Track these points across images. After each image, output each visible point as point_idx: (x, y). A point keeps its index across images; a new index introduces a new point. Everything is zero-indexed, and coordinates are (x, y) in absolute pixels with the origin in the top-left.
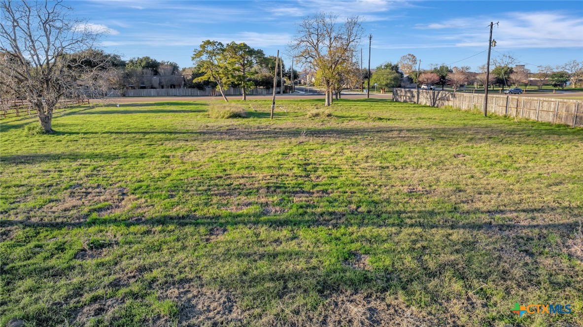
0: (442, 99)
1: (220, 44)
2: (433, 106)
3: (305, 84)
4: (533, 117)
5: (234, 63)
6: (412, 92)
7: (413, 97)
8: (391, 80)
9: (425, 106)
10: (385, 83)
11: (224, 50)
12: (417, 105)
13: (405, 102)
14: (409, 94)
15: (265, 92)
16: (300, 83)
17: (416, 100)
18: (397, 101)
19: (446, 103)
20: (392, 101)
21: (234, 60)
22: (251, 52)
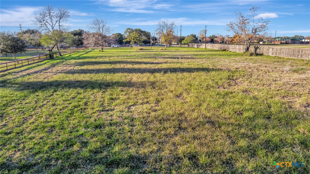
0: (199, 46)
1: (132, 29)
2: (197, 48)
3: (159, 43)
4: (215, 49)
5: (136, 35)
6: (193, 44)
7: (193, 45)
8: (192, 41)
9: (196, 48)
10: (189, 42)
11: (133, 31)
12: (194, 48)
13: (191, 47)
14: (192, 45)
15: (144, 45)
16: (157, 42)
17: (193, 47)
18: (189, 47)
19: (200, 47)
20: (188, 47)
21: (136, 34)
22: (142, 32)
